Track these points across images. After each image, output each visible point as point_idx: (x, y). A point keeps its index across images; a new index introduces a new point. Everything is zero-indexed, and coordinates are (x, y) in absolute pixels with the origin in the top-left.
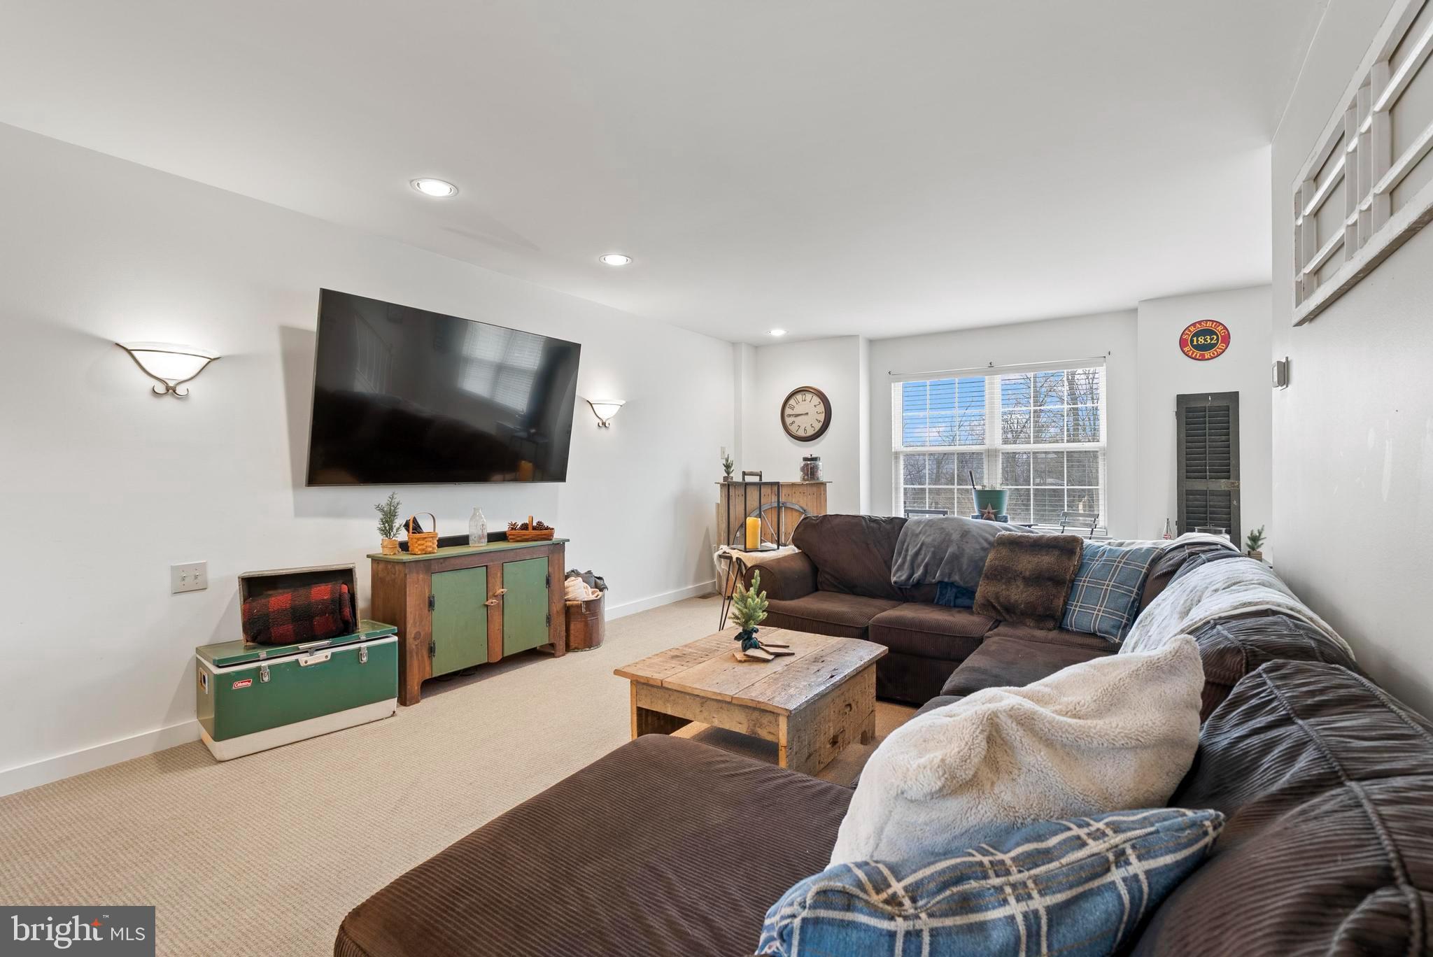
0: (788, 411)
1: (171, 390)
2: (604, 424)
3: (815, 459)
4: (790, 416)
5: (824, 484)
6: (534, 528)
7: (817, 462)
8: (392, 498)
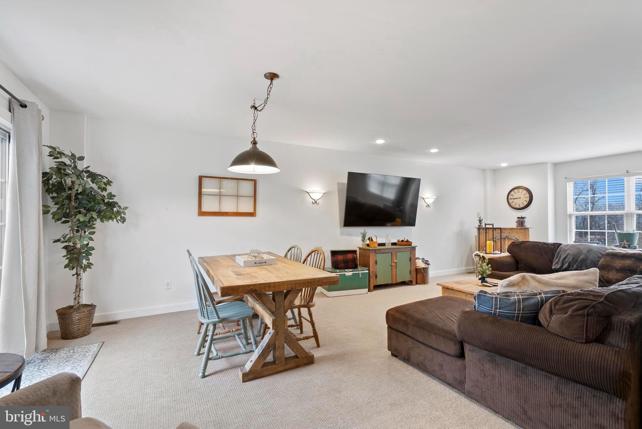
0: (510, 197)
1: (316, 202)
2: (428, 205)
4: (511, 199)
5: (528, 229)
6: (406, 242)
7: (525, 219)
8: (365, 231)
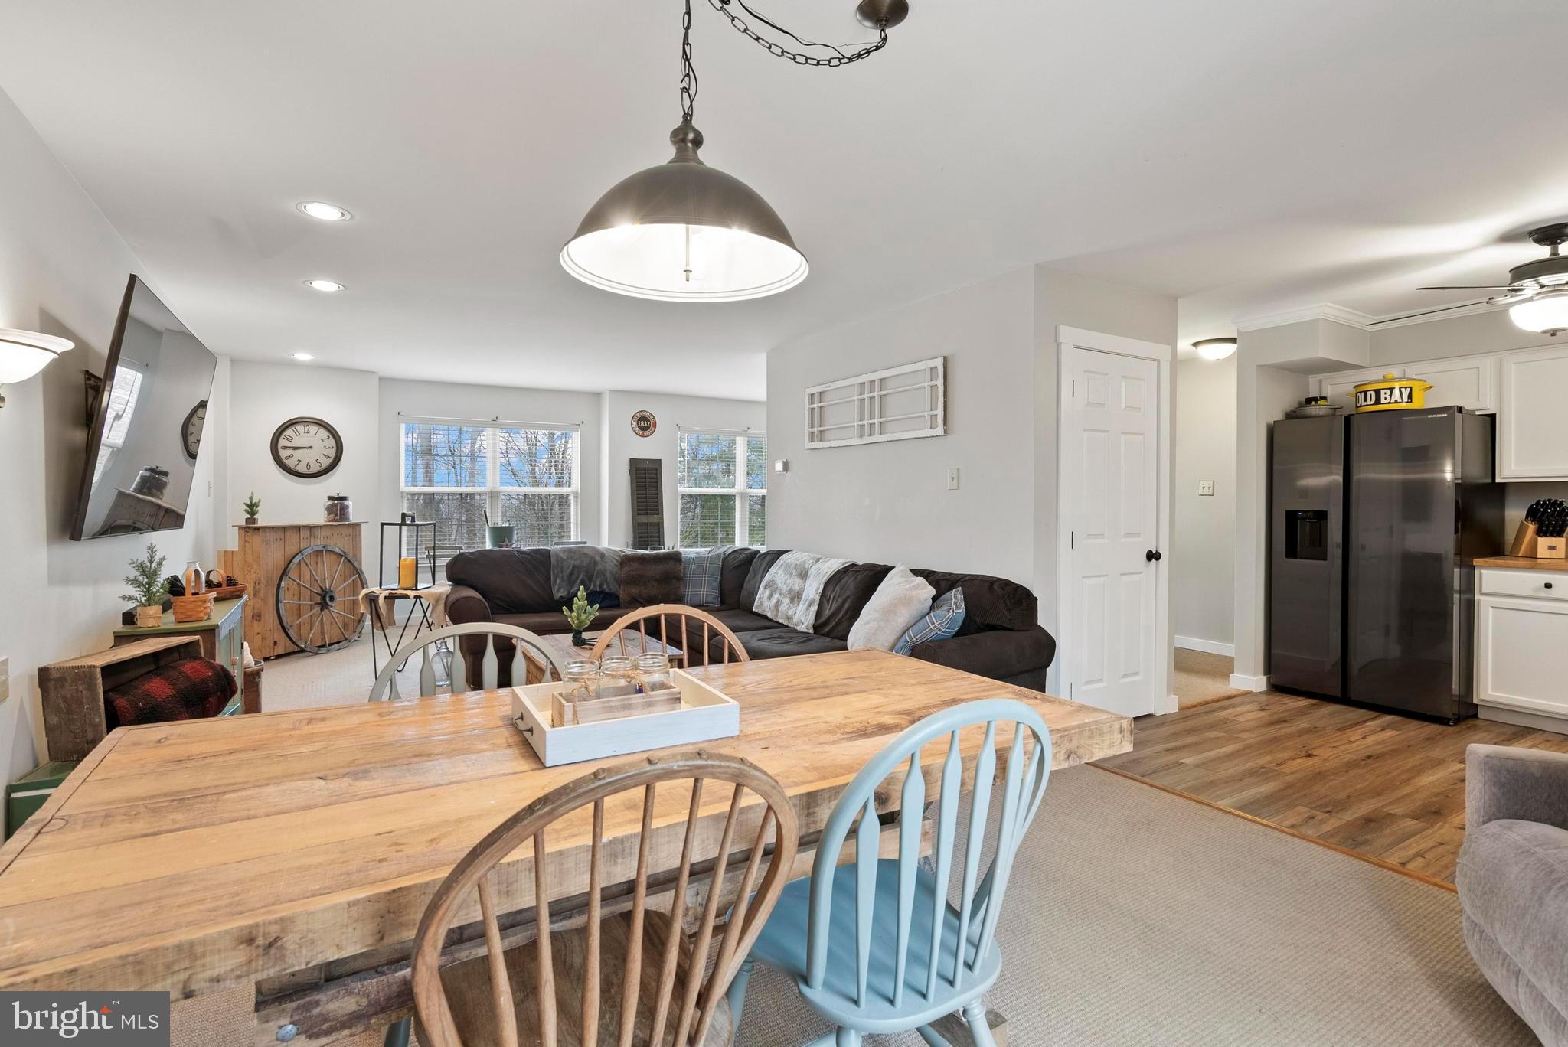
0: (282, 442)
3: (344, 498)
4: (286, 448)
5: (358, 525)
7: (346, 503)
